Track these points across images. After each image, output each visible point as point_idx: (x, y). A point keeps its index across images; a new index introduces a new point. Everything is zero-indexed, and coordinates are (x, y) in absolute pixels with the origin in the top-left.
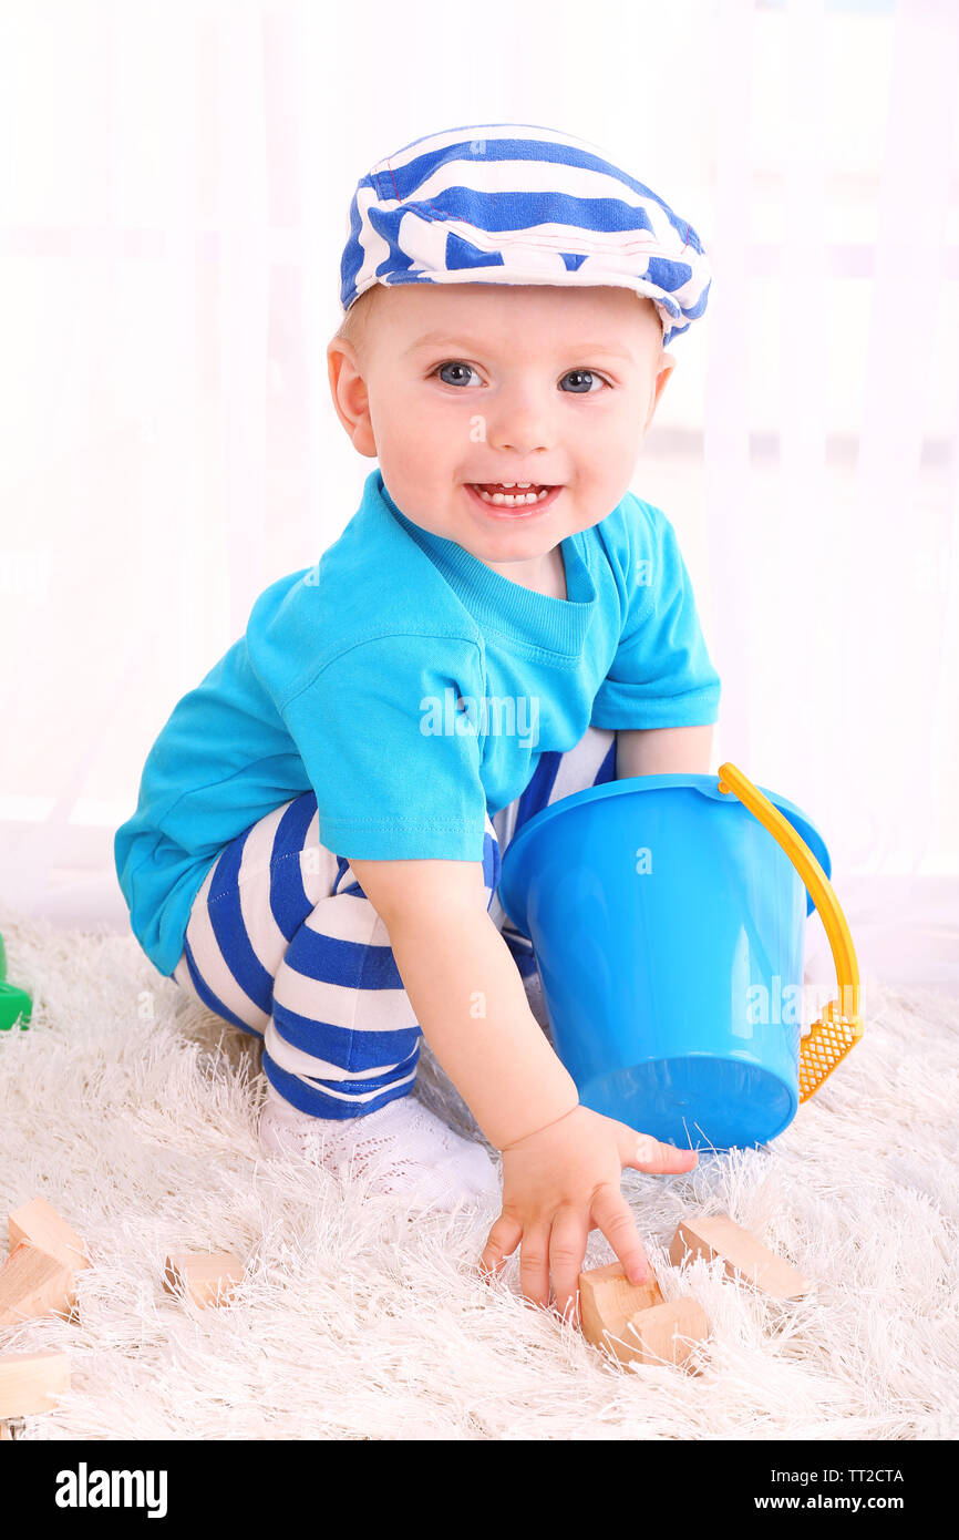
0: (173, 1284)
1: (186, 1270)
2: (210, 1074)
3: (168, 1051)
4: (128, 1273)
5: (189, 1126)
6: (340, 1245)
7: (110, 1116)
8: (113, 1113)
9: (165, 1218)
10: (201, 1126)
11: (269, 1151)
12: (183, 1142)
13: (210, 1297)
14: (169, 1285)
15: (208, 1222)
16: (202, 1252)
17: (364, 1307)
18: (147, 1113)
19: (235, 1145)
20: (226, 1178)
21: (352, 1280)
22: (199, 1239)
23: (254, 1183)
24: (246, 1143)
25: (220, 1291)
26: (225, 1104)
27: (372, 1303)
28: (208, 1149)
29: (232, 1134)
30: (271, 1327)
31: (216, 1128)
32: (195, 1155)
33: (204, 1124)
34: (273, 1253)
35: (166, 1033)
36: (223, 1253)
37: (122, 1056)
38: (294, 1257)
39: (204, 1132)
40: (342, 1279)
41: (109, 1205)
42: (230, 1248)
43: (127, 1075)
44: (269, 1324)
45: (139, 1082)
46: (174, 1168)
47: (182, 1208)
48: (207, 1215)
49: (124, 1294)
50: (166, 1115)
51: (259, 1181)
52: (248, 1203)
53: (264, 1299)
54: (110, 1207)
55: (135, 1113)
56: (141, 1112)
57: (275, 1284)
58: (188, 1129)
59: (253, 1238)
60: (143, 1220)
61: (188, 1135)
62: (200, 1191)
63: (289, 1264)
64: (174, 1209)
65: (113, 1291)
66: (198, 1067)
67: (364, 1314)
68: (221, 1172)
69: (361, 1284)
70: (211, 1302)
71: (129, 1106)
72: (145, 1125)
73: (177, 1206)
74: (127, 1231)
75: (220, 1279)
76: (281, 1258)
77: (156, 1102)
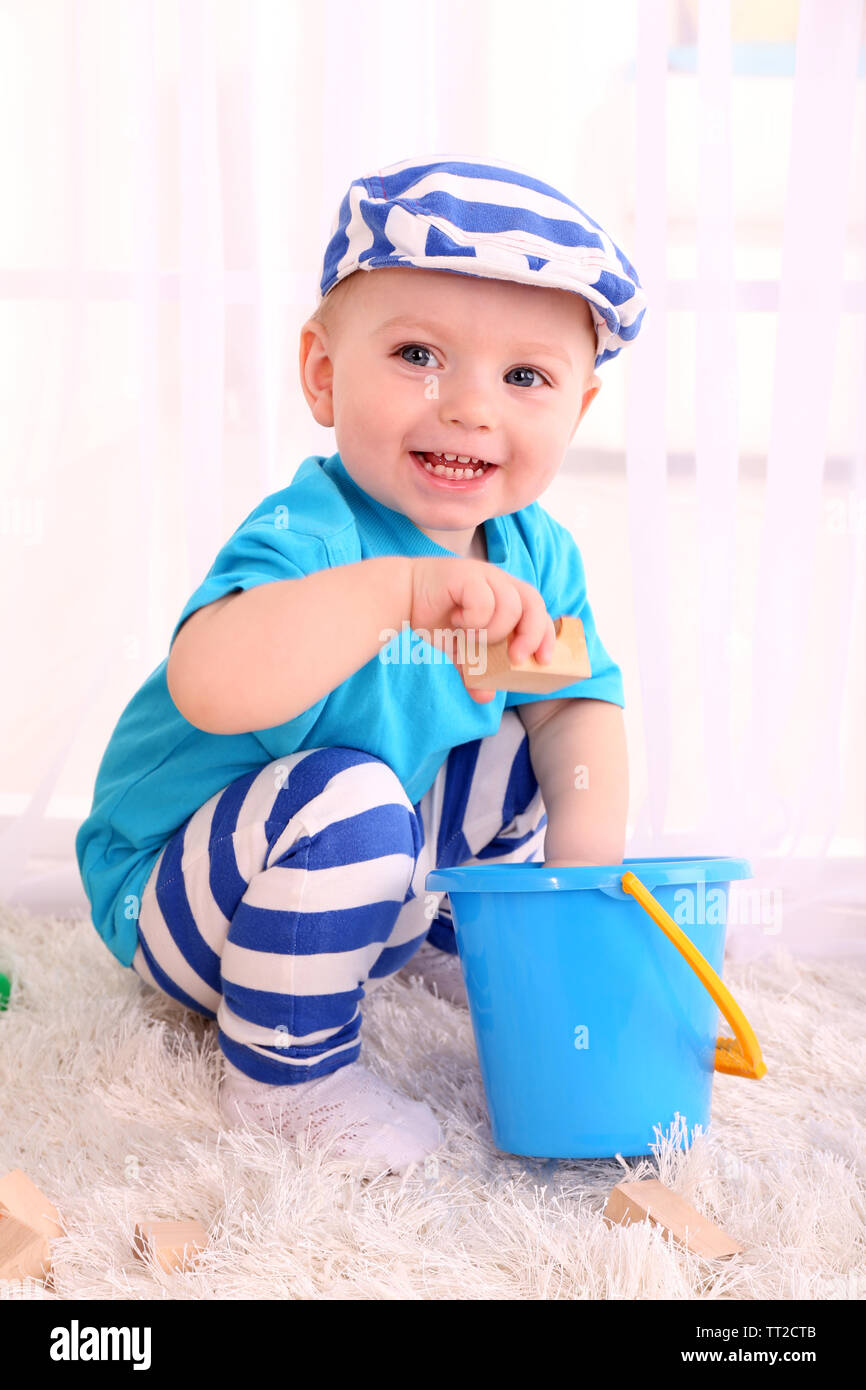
0: (142, 1250)
1: (154, 1237)
2: (176, 1052)
3: (137, 1030)
4: (100, 1240)
5: (156, 1099)
6: (297, 1212)
7: (83, 1092)
8: (85, 1089)
9: (133, 1187)
10: (168, 1100)
11: (230, 1123)
12: (150, 1114)
13: (176, 1263)
14: (138, 1252)
15: (173, 1190)
16: (169, 1220)
17: (321, 1270)
18: (120, 1090)
19: (199, 1117)
20: (191, 1149)
21: (310, 1245)
22: (165, 1206)
23: (218, 1153)
24: (209, 1116)
25: (186, 1257)
26: (191, 1079)
27: (328, 1267)
28: (175, 1121)
29: (194, 1107)
30: (233, 1291)
31: (181, 1101)
32: (162, 1127)
33: (170, 1097)
34: (235, 1219)
35: (135, 1012)
36: (189, 1220)
37: (94, 1033)
38: (254, 1223)
39: (171, 1105)
40: (300, 1244)
41: (82, 1175)
42: (195, 1215)
43: (98, 1052)
44: (232, 1288)
45: (109, 1058)
46: (141, 1139)
47: (149, 1177)
48: (174, 1185)
49: (96, 1261)
50: (135, 1090)
51: (222, 1152)
52: (211, 1171)
53: (228, 1264)
54: (83, 1178)
55: (105, 1088)
56: (112, 1087)
57: (237, 1249)
58: (155, 1102)
59: (216, 1205)
60: (114, 1190)
61: (156, 1108)
62: (167, 1161)
63: (250, 1230)
64: (143, 1179)
65: (86, 1258)
66: (165, 1044)
67: (320, 1277)
68: (185, 1142)
69: (317, 1249)
70: (177, 1268)
71: (101, 1081)
72: (115, 1100)
73: (145, 1176)
74: (98, 1200)
75: (186, 1245)
76: (243, 1225)
77: (125, 1078)
